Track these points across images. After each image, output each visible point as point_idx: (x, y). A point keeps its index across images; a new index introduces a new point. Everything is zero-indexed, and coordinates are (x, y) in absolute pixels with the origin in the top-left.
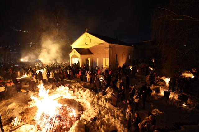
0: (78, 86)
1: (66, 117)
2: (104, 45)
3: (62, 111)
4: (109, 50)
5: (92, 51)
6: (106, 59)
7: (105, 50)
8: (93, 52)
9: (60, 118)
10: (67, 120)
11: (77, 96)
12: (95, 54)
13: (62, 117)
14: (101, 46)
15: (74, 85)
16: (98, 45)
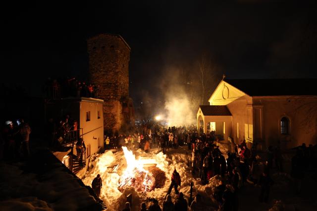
0: (182, 159)
1: (139, 184)
2: (245, 100)
3: (139, 176)
4: (253, 108)
5: (231, 110)
6: (249, 125)
7: (247, 107)
8: (231, 112)
9: (134, 181)
10: (137, 187)
11: (170, 170)
12: (234, 115)
13: (136, 182)
14: (242, 100)
15: (176, 156)
16: (237, 99)
